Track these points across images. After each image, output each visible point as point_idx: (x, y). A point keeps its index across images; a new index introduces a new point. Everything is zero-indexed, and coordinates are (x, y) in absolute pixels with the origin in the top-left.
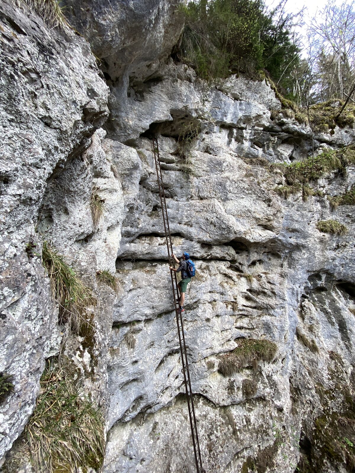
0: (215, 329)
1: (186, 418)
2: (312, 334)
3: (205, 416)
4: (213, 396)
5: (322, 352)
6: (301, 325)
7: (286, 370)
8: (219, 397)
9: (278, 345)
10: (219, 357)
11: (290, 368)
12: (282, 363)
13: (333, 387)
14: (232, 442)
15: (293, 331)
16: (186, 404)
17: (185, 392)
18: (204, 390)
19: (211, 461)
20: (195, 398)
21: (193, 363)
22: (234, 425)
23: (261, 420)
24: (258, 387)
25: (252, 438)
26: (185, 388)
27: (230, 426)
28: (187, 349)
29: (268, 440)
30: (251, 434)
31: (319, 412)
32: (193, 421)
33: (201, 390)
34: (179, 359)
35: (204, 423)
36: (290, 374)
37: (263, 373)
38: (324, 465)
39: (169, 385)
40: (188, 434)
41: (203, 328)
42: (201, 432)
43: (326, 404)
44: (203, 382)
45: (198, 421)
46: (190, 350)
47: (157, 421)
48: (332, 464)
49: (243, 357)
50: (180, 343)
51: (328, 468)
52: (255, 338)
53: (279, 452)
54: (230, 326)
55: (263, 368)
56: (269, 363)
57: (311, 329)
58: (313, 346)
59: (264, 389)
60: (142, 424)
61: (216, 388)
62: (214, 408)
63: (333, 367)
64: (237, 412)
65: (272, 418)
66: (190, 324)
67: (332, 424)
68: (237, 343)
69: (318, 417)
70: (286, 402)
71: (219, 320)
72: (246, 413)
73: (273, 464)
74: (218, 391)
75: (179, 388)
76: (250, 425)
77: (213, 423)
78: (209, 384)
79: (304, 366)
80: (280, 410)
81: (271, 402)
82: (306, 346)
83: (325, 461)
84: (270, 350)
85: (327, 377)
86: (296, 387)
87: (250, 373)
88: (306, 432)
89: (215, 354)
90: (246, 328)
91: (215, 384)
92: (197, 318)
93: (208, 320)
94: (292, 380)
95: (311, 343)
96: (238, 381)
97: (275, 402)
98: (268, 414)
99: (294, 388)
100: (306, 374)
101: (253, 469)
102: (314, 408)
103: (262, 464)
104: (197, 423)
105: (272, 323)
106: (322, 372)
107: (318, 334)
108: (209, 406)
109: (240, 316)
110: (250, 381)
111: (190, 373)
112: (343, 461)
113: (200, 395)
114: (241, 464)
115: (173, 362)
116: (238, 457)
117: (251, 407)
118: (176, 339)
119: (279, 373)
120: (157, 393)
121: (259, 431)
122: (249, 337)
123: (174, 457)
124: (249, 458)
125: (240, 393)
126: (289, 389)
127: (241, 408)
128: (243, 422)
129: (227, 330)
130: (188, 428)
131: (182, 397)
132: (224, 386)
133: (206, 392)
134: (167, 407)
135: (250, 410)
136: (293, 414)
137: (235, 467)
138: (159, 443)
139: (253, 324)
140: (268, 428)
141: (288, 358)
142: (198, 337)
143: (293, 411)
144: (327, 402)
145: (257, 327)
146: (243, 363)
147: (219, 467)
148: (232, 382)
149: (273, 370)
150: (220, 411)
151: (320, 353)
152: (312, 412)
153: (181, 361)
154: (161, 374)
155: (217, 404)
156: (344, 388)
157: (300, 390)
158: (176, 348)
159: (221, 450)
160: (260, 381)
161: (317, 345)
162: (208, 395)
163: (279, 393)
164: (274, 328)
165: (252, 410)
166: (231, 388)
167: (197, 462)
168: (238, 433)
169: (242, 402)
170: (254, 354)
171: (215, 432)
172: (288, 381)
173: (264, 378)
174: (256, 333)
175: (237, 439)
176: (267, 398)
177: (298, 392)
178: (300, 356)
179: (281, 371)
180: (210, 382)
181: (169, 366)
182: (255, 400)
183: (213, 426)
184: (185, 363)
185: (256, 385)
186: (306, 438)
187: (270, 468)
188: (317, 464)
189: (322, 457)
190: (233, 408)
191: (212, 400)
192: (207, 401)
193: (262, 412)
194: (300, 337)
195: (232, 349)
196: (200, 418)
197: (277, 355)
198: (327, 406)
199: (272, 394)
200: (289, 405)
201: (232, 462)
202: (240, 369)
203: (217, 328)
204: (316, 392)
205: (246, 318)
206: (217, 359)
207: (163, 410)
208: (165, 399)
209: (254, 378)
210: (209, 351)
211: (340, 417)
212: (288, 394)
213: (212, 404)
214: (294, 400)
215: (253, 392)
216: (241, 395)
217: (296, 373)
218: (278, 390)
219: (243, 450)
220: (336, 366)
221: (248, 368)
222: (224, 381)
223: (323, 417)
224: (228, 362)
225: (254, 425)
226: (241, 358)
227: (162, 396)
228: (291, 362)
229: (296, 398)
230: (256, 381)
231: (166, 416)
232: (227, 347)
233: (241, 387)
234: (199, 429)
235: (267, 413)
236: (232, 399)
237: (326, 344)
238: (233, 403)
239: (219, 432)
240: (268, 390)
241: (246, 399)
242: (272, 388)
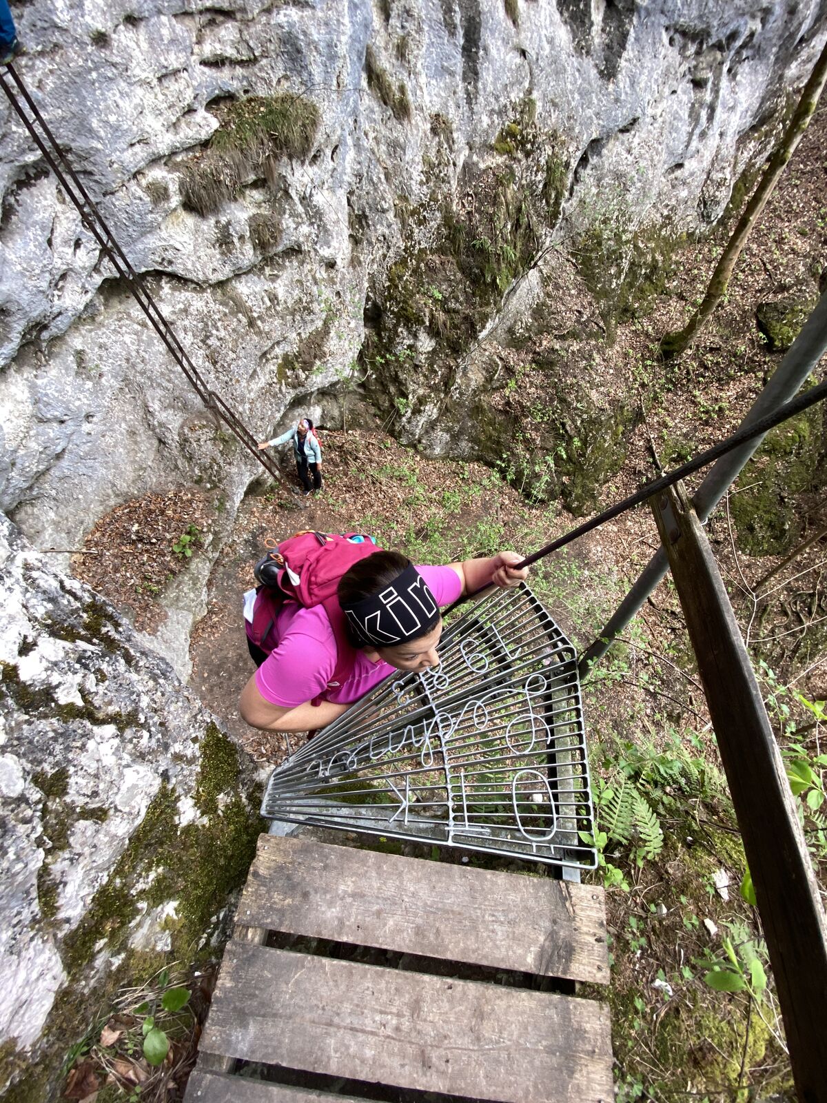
0: (137, 71)
1: (144, 325)
2: (403, 66)
3: (185, 311)
4: (190, 267)
5: (417, 118)
6: (380, 41)
7: (341, 176)
8: (204, 266)
9: (323, 106)
10: (176, 167)
11: (348, 170)
12: (332, 158)
13: (425, 200)
14: (251, 340)
15: (360, 59)
16: (133, 300)
17: (118, 275)
18: (163, 259)
19: (221, 377)
20: (150, 283)
21: (105, 195)
22: (247, 311)
23: (297, 292)
24: (285, 226)
25: (285, 325)
26: (111, 265)
27: (240, 315)
28: (70, 157)
29: (312, 321)
30: (282, 318)
31: (397, 253)
32: (162, 327)
33: (156, 262)
34: (60, 191)
35: (186, 322)
36: (350, 184)
37: (293, 193)
38: (398, 336)
39: (65, 267)
40: (161, 349)
41: (94, 75)
42: (186, 340)
43: (410, 237)
44: (152, 241)
45: (172, 324)
46: (79, 156)
47: (79, 347)
48: (410, 332)
49: (238, 155)
50: (36, 138)
51: (404, 338)
52: (261, 92)
53: (332, 334)
54: (182, 56)
55: (290, 179)
56: (303, 163)
57: (401, 51)
58: (402, 100)
59: (296, 229)
60: (44, 363)
61: (191, 247)
62: (199, 292)
63: (432, 155)
64: (249, 287)
65: (316, 283)
66: (42, 65)
67: (415, 272)
68: (216, 116)
69: (395, 264)
70: (340, 247)
71: (141, 38)
72: (268, 285)
73: (324, 354)
74: (198, 254)
75: (96, 269)
76: (278, 304)
77: (204, 318)
78: (172, 242)
79: (378, 160)
80: (331, 265)
81: (312, 254)
82: (385, 103)
83: (400, 330)
84: (304, 125)
85: (418, 179)
86: (360, 213)
87: (262, 198)
88: (375, 293)
89: (160, 158)
90: (234, 63)
91: (186, 238)
92: (57, 37)
93: (101, 39)
94: (354, 198)
95: (398, 95)
96: (239, 222)
97: (321, 252)
98: (310, 278)
99: (356, 216)
100: (380, 178)
101: (293, 369)
102: (389, 247)
103: (307, 358)
104: (172, 327)
105: (305, 33)
106: (411, 170)
107: (415, 66)
108: (187, 291)
109: (209, 16)
110: (266, 216)
111: (110, 224)
112: (424, 323)
113: (158, 275)
114: (275, 368)
115: (44, 203)
116: (267, 360)
117: (276, 272)
118: (14, 128)
119: (326, 186)
120: (43, 292)
121: (295, 310)
122: (246, 92)
123: (149, 393)
124: (286, 357)
125: (248, 247)
126: (347, 219)
127: (256, 278)
128: (263, 303)
129: (176, 72)
130: (155, 341)
131: (115, 288)
132: (207, 239)
133: (170, 262)
134: (87, 316)
135: (274, 278)
136: (354, 267)
137: (265, 375)
138: (108, 381)
139: (251, 43)
140: (312, 302)
141: (346, 144)
142: (90, 111)
143: (355, 262)
144: (412, 232)
145: (265, 55)
146: (242, 171)
147: (238, 381)
148: (224, 227)
149: (312, 180)
150: (213, 294)
151: (413, 122)
152: (385, 256)
153: (68, 198)
154: (26, 244)
155: (204, 282)
156: (445, 198)
157: (366, 217)
158: (31, 158)
159: (234, 356)
160: (288, 212)
161: (410, 98)
162: (178, 269)
163: (326, 231)
164: (311, 51)
165: (277, 276)
166: (224, 241)
167: (195, 385)
168: (259, 323)
169: (255, 266)
170: (265, 141)
171: (214, 332)
172: (345, 202)
173: (295, 204)
174: (264, 74)
175: (259, 333)
176: (305, 248)
177: (364, 223)
178: (372, 135)
179: (330, 180)
180: (171, 236)
181: (37, 217)
182: (283, 257)
183: (206, 325)
184: (82, 200)
185: (280, 223)
186: (375, 304)
187: (320, 360)
188: (389, 338)
189: (396, 326)
190: (240, 282)
191: (189, 276)
192: (180, 282)
193: (297, 277)
194: (374, 77)
195: (204, 135)
196: (174, 317)
197: (319, 137)
198: (412, 240)
199: (314, 236)
200: (346, 252)
201: (258, 369)
202: (238, 191)
203: (142, 69)
204: (395, 216)
205: (229, 25)
206: (169, 172)
207: (83, 325)
208: (73, 299)
209: (273, 207)
210: (141, 152)
211: (430, 257)
212: (346, 230)
213: (194, 286)
214: (355, 241)
215: (275, 238)
216: (252, 252)
217: (361, 180)
218: (324, 226)
219: (272, 347)
220: (438, 151)
221: (255, 185)
222: (205, 228)
223: (403, 262)
224: (203, 175)
225: (286, 302)
226: (232, 158)
227: (59, 296)
228: (351, 154)
229: (359, 235)
230: (279, 214)
231: (97, 334)
232: (191, 134)
233: (248, 234)
234: (180, 336)
235: (306, 275)
236: (234, 264)
237: (430, 94)
238: (237, 272)
239: (222, 330)
240: (305, 229)
241: (264, 259)
242: (312, 224)
